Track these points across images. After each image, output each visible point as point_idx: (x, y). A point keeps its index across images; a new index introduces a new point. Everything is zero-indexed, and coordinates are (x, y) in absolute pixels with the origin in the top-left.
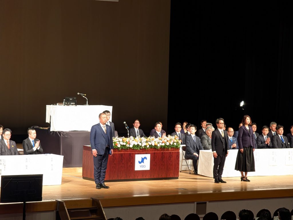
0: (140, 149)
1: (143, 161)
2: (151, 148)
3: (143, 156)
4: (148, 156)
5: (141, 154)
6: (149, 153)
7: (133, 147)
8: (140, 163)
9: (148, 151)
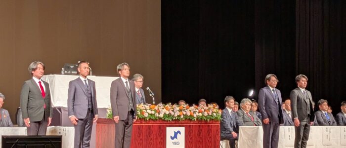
0: (172, 120)
1: (176, 134)
2: (186, 119)
3: (176, 129)
4: (182, 130)
5: (173, 126)
6: (183, 126)
7: (164, 117)
8: (172, 138)
9: (182, 123)
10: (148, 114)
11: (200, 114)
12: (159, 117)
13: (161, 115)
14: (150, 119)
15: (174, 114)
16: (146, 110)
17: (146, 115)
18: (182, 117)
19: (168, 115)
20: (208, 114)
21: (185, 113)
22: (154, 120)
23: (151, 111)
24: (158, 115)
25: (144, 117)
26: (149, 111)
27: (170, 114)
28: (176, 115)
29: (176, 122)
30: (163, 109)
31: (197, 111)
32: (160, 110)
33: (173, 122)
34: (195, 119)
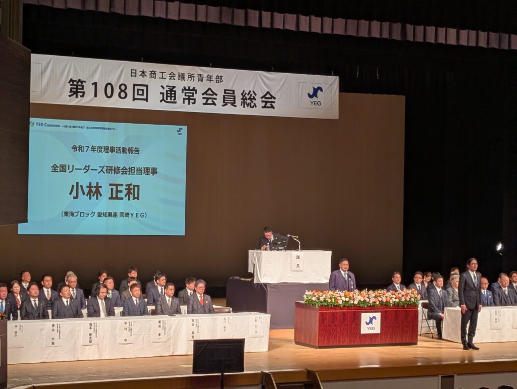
0: (367, 306)
1: (371, 320)
2: (382, 305)
3: (372, 315)
4: (378, 315)
5: (368, 312)
6: (378, 312)
7: (358, 303)
8: (367, 324)
9: (378, 309)
10: (343, 301)
11: (397, 300)
12: (353, 303)
13: (356, 302)
14: (344, 306)
15: (370, 300)
16: (341, 297)
17: (341, 302)
18: (378, 303)
19: (363, 301)
20: (406, 299)
21: (380, 299)
22: (348, 307)
23: (346, 298)
24: (352, 302)
25: (338, 304)
26: (344, 299)
27: (365, 301)
28: (371, 302)
29: (372, 308)
30: (358, 295)
31: (394, 296)
32: (355, 297)
33: (368, 308)
34: (392, 305)
